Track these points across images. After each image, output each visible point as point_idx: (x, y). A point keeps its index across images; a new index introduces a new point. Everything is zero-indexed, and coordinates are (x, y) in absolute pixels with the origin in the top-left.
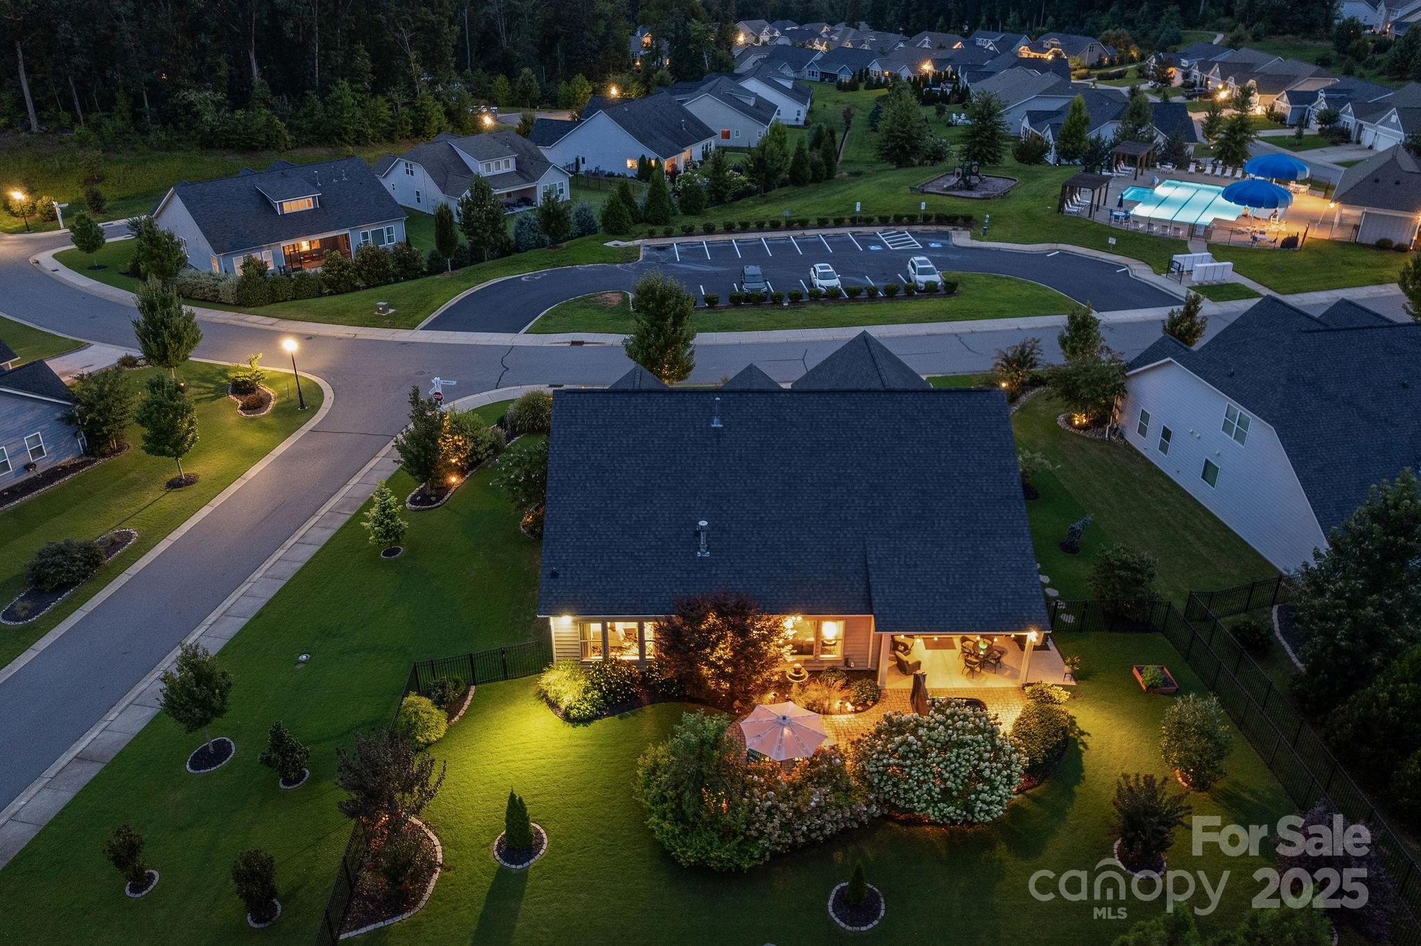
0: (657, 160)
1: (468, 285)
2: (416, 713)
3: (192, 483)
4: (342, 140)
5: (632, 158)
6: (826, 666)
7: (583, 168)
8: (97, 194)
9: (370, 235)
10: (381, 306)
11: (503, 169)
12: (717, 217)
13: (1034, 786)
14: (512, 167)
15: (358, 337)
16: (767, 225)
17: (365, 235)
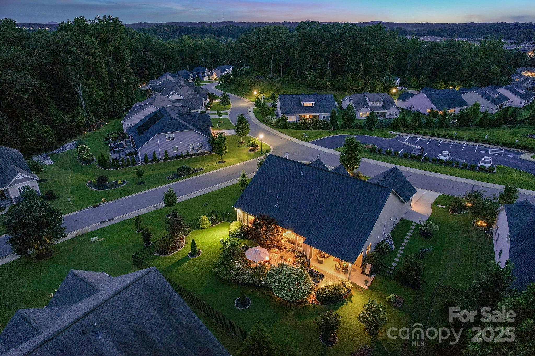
0: (436, 111)
1: (333, 134)
2: (202, 220)
3: (223, 163)
4: (346, 90)
5: (429, 109)
6: (299, 250)
7: (413, 109)
8: (274, 95)
9: (325, 117)
10: (304, 134)
11: (378, 105)
12: (436, 131)
13: (319, 305)
14: (381, 105)
15: (293, 141)
16: (447, 136)
17: (324, 116)
